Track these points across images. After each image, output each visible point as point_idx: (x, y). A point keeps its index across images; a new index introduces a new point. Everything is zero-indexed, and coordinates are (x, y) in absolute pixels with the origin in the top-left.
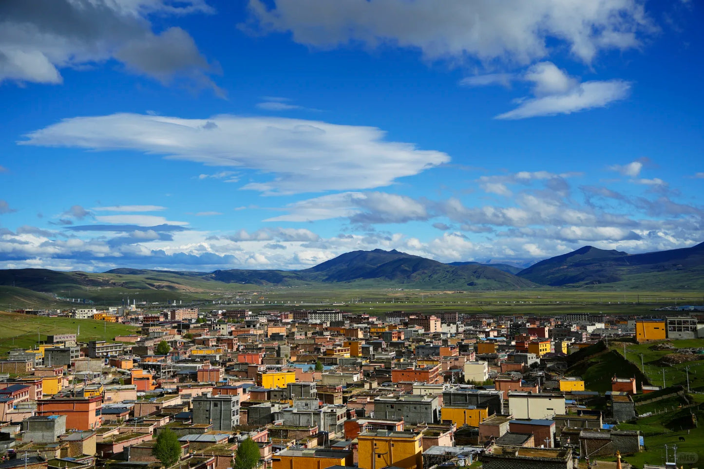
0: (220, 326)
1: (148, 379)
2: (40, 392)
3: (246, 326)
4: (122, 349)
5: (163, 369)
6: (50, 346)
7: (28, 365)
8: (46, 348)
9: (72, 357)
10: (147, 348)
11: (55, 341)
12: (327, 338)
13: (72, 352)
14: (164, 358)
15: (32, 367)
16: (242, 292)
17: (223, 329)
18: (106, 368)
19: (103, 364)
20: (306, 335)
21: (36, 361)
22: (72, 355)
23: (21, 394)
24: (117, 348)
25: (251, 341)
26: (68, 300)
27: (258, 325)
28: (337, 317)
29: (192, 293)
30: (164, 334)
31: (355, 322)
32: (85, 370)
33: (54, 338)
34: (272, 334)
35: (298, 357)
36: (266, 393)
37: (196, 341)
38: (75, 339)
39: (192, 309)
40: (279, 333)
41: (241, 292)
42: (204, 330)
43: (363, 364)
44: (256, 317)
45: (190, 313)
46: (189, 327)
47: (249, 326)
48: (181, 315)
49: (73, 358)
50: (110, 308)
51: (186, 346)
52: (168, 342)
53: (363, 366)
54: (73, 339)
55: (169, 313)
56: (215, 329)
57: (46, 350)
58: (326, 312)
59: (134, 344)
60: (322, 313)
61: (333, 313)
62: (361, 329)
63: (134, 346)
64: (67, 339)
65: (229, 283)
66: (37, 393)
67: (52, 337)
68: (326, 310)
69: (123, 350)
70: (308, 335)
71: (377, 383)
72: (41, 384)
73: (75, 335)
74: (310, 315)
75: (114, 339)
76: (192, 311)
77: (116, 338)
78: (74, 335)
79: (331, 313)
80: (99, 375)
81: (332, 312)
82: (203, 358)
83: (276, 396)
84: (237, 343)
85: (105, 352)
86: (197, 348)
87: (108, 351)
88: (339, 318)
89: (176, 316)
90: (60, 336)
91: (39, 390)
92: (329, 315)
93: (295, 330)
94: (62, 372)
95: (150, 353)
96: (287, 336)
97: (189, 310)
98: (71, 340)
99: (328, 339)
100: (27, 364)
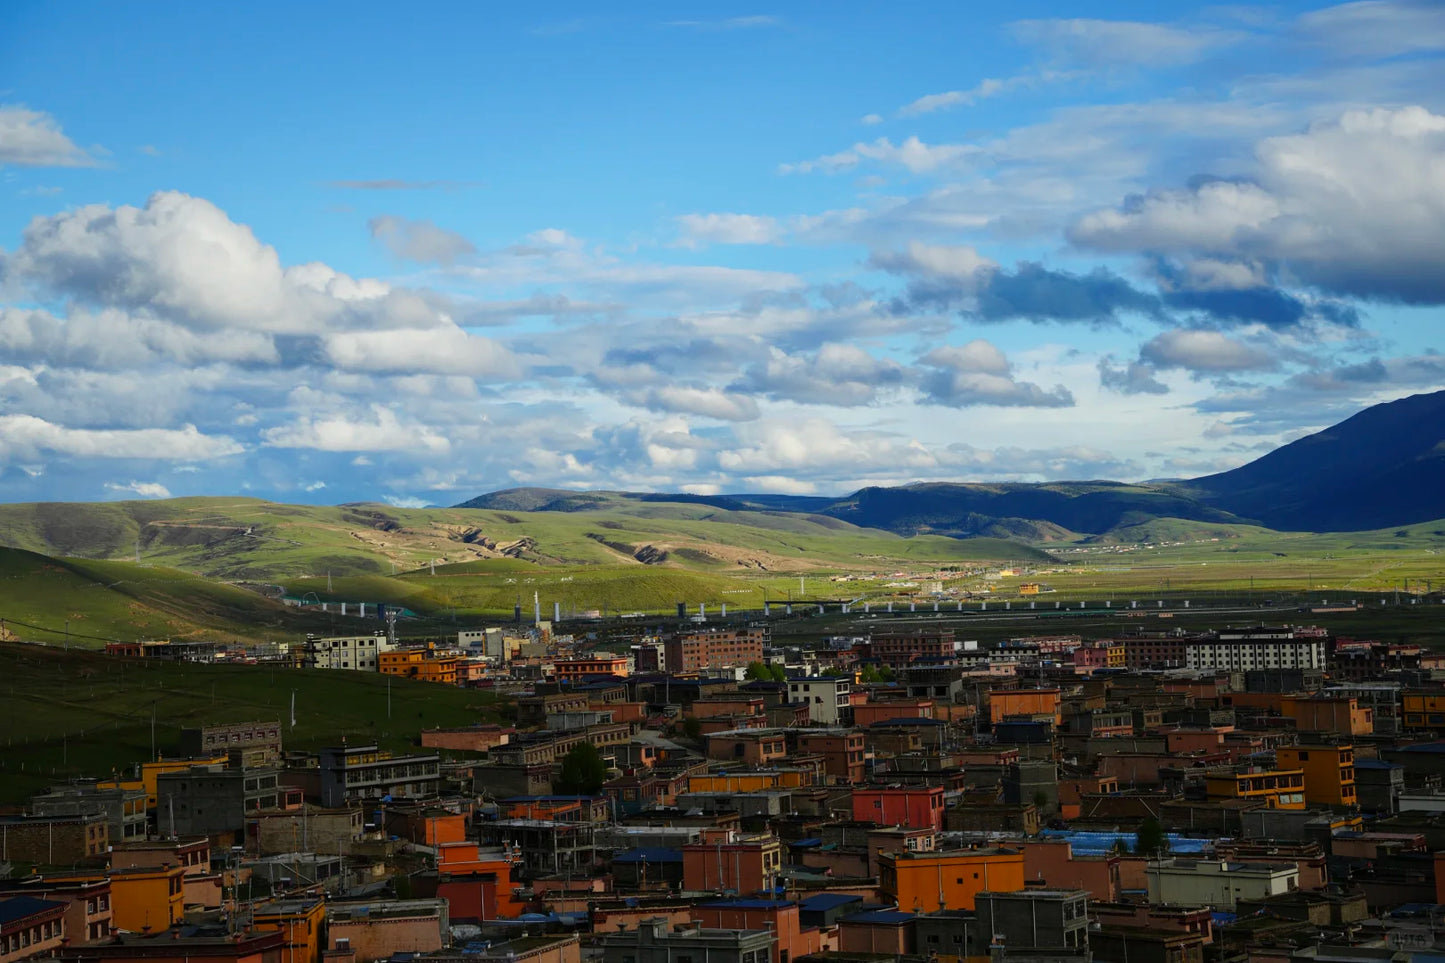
0: (806, 688)
1: (491, 877)
2: (105, 923)
3: (909, 693)
4: (437, 775)
5: (561, 844)
6: (178, 767)
7: (92, 831)
8: (163, 771)
9: (252, 804)
10: (525, 772)
11: (206, 747)
12: (1216, 734)
13: (252, 786)
14: (577, 806)
15: (106, 838)
16: (956, 569)
17: (818, 700)
18: (368, 843)
19: (358, 830)
20: (1138, 719)
21: (126, 819)
22: (249, 795)
23: (32, 931)
24: (419, 773)
25: (919, 746)
26: (325, 607)
27: (956, 687)
28: (1305, 658)
29: (772, 574)
30: (598, 719)
31: (1355, 674)
32: (289, 852)
33: (204, 739)
34: (1005, 717)
35: (1087, 802)
36: (901, 931)
37: (712, 746)
38: (277, 740)
39: (744, 633)
40: (1029, 716)
41: (952, 569)
42: (749, 704)
43: (1334, 832)
44: (981, 660)
45: (736, 646)
46: (696, 694)
47: (921, 693)
48: (702, 654)
49: (255, 807)
50: (462, 635)
51: (668, 763)
52: (610, 749)
53: (1335, 838)
54: (271, 739)
55: (661, 649)
56: (790, 700)
57: (161, 779)
58: (1256, 637)
59: (483, 756)
60: (1243, 642)
61: (1287, 641)
62: (1364, 700)
63: (482, 763)
64: (248, 742)
65: (912, 534)
66: (93, 926)
67: (196, 735)
68: (1260, 631)
69: (443, 778)
70: (1147, 725)
71: (1363, 904)
72: (105, 898)
73: (276, 725)
74: (1190, 650)
75: (418, 742)
76: (742, 639)
77: (424, 737)
78: (273, 726)
79: (1276, 642)
80: (335, 867)
81: (1282, 636)
82: (719, 810)
83: (935, 939)
84: (860, 753)
85: (377, 786)
86: (710, 772)
87: (386, 781)
88: (1310, 661)
89: (685, 658)
90: (223, 731)
91: (99, 916)
92: (1271, 650)
93: (1098, 705)
94: (204, 853)
95: (536, 787)
96: (1064, 727)
97: (732, 636)
98: (264, 746)
99: (1221, 740)
100: (87, 829)
